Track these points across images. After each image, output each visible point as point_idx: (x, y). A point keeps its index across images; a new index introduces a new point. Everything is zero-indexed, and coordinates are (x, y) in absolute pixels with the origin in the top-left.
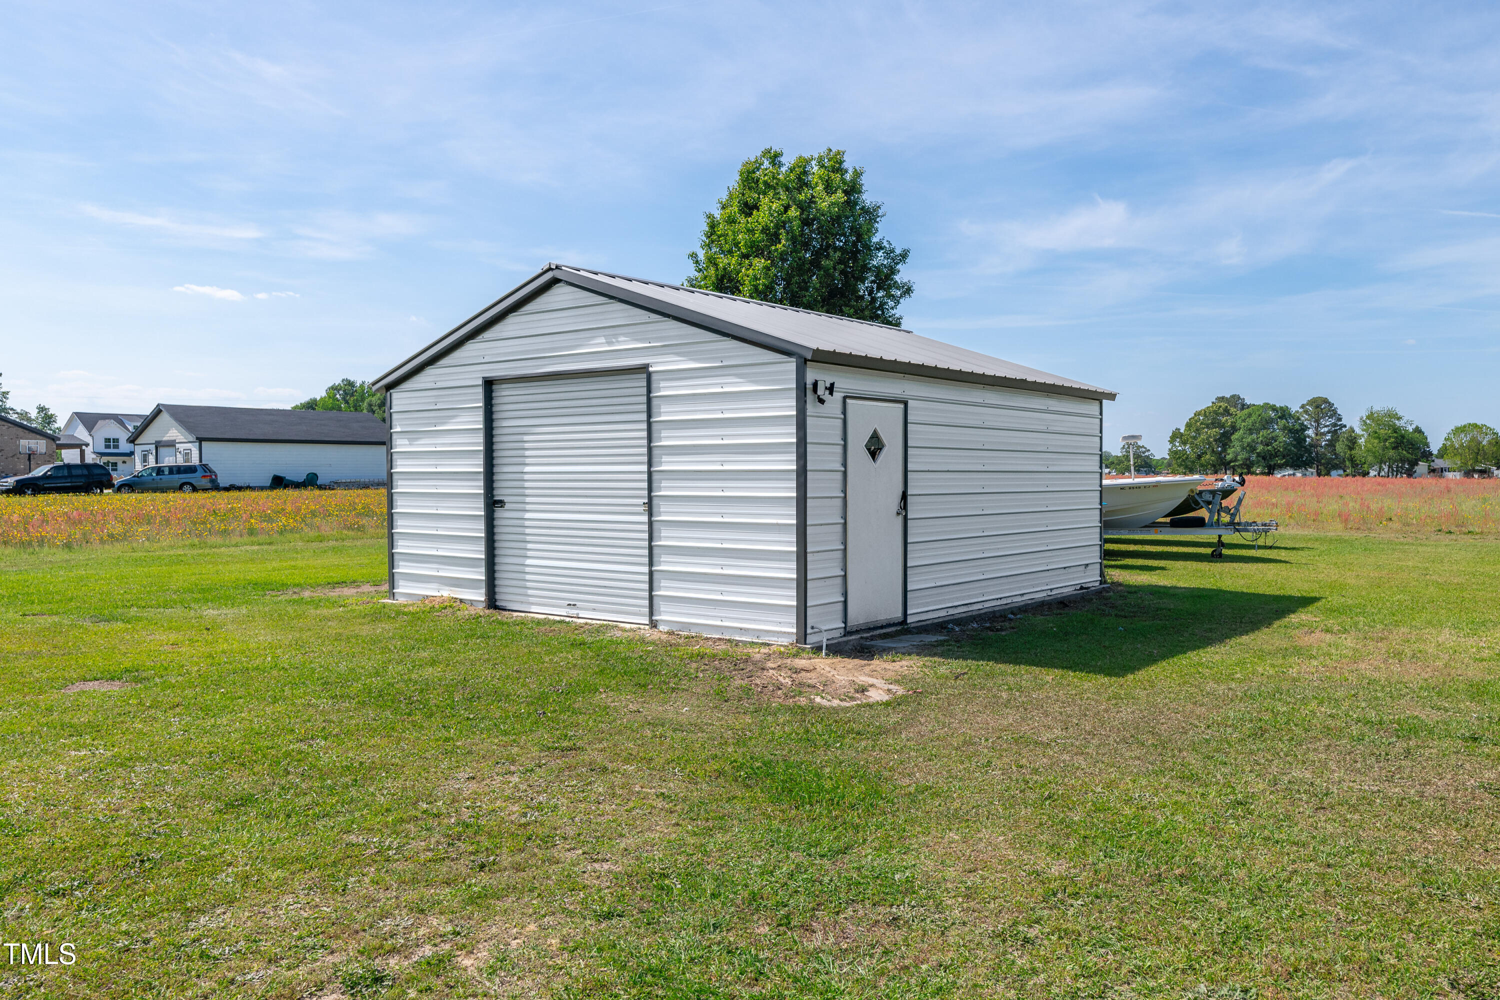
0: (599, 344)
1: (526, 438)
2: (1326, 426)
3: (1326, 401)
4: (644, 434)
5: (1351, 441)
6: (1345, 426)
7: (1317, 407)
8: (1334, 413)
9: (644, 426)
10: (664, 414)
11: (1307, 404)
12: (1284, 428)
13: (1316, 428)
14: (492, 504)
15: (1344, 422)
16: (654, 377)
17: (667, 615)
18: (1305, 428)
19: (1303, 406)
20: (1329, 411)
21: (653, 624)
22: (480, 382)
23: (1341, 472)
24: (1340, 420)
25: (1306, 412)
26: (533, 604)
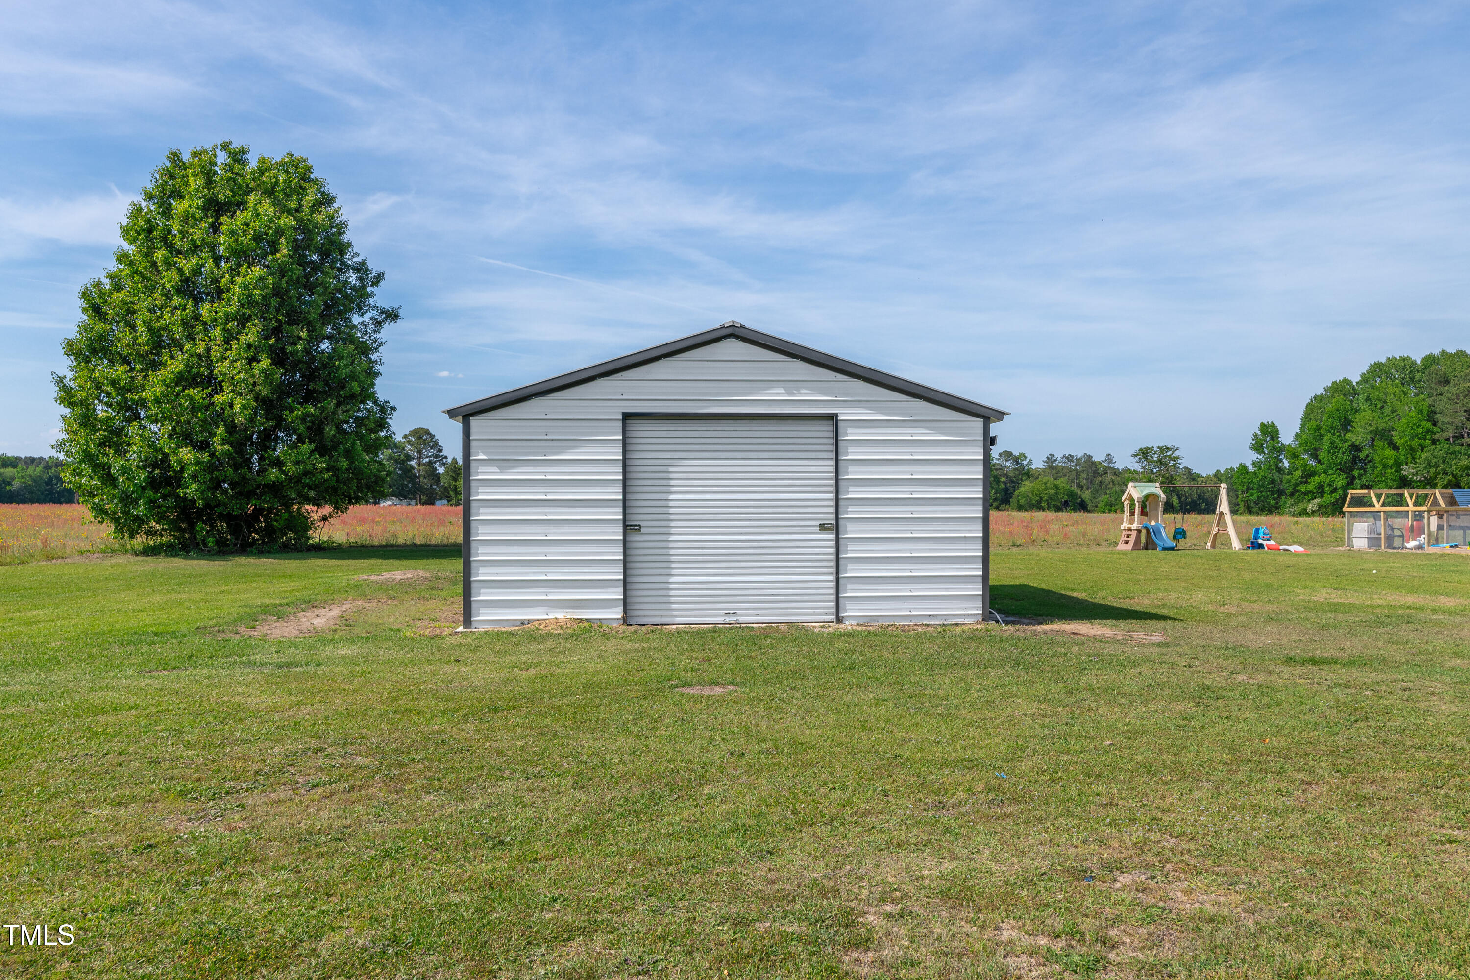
0: (778, 394)
1: (671, 469)
2: (427, 457)
3: (427, 432)
4: (833, 469)
5: (455, 472)
6: (446, 457)
7: (420, 438)
8: (435, 445)
9: (833, 463)
10: (851, 453)
11: (410, 434)
12: (390, 458)
13: (419, 459)
14: (629, 527)
15: (444, 453)
16: (840, 424)
17: (853, 612)
18: (409, 458)
19: (405, 436)
20: (432, 441)
21: (839, 620)
22: (620, 417)
23: (445, 502)
24: (440, 451)
25: (409, 442)
26: (676, 616)
